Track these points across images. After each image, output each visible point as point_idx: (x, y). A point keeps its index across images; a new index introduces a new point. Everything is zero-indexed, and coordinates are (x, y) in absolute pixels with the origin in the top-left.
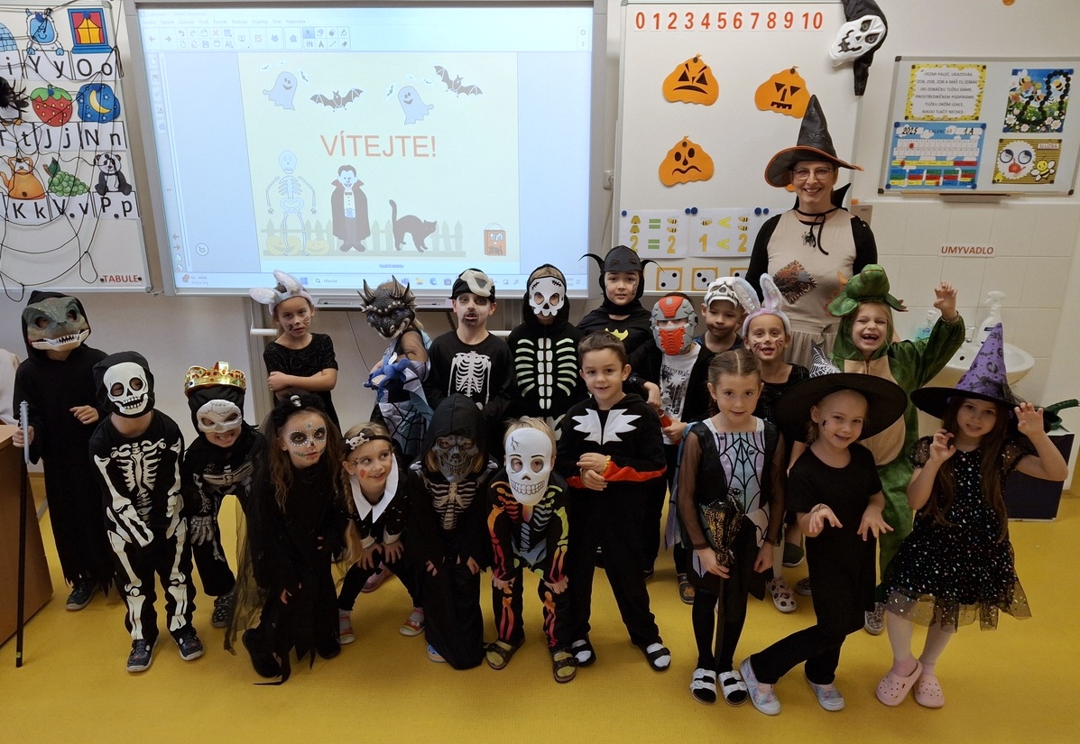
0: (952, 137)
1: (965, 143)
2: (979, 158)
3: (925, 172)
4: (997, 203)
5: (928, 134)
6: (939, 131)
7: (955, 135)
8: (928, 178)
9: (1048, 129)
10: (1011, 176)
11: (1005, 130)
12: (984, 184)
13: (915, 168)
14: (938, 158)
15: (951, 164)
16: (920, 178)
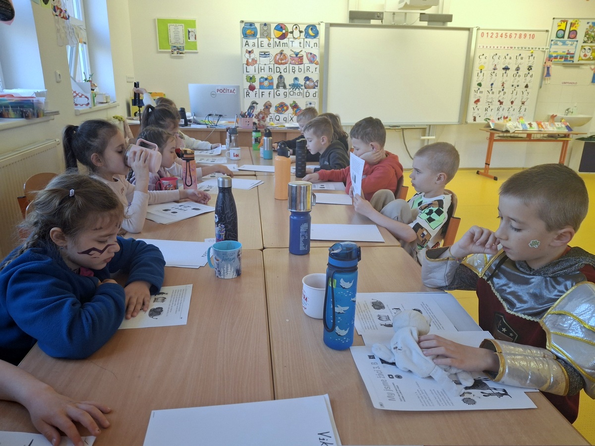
1: (571, 47)
2: (575, 51)
4: (579, 67)
5: (561, 44)
6: (564, 43)
10: (584, 58)
11: (584, 43)
12: (576, 60)
13: (556, 55)
14: (563, 52)
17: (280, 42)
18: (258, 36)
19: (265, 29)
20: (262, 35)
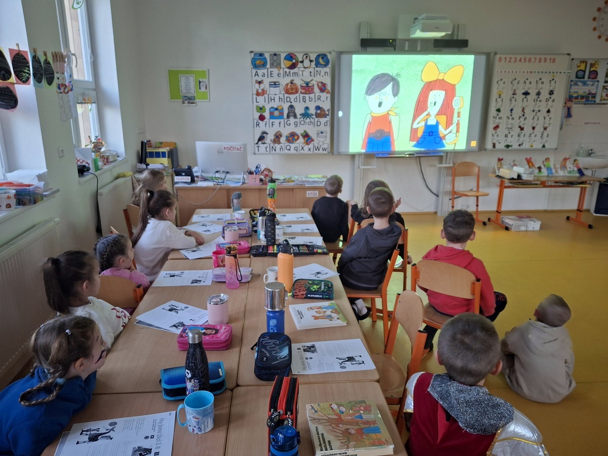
17: (290, 72)
18: (268, 66)
19: (275, 59)
20: (272, 65)
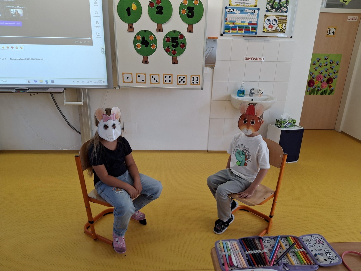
0: (247, 13)
1: (252, 16)
2: (257, 22)
3: (238, 27)
5: (238, 12)
6: (242, 11)
7: (248, 13)
8: (239, 30)
9: (282, 11)
10: (269, 30)
11: (266, 11)
12: (259, 32)
13: (233, 25)
14: (242, 22)
15: (247, 24)
16: (236, 30)
